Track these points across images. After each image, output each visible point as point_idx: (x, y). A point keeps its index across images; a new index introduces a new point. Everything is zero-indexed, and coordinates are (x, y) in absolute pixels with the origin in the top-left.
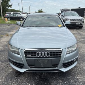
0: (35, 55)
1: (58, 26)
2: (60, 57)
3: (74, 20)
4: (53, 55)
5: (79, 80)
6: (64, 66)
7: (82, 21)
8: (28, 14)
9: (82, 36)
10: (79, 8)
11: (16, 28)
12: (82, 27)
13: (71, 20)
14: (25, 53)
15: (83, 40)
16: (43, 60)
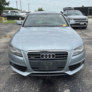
0: (40, 57)
1: (63, 26)
2: (66, 59)
3: (78, 19)
4: (59, 57)
5: (86, 83)
6: (70, 69)
7: (86, 20)
8: (27, 12)
9: (87, 37)
10: (82, 6)
11: (15, 28)
12: (86, 27)
13: (74, 19)
14: (28, 55)
15: (87, 41)
16: (48, 63)
